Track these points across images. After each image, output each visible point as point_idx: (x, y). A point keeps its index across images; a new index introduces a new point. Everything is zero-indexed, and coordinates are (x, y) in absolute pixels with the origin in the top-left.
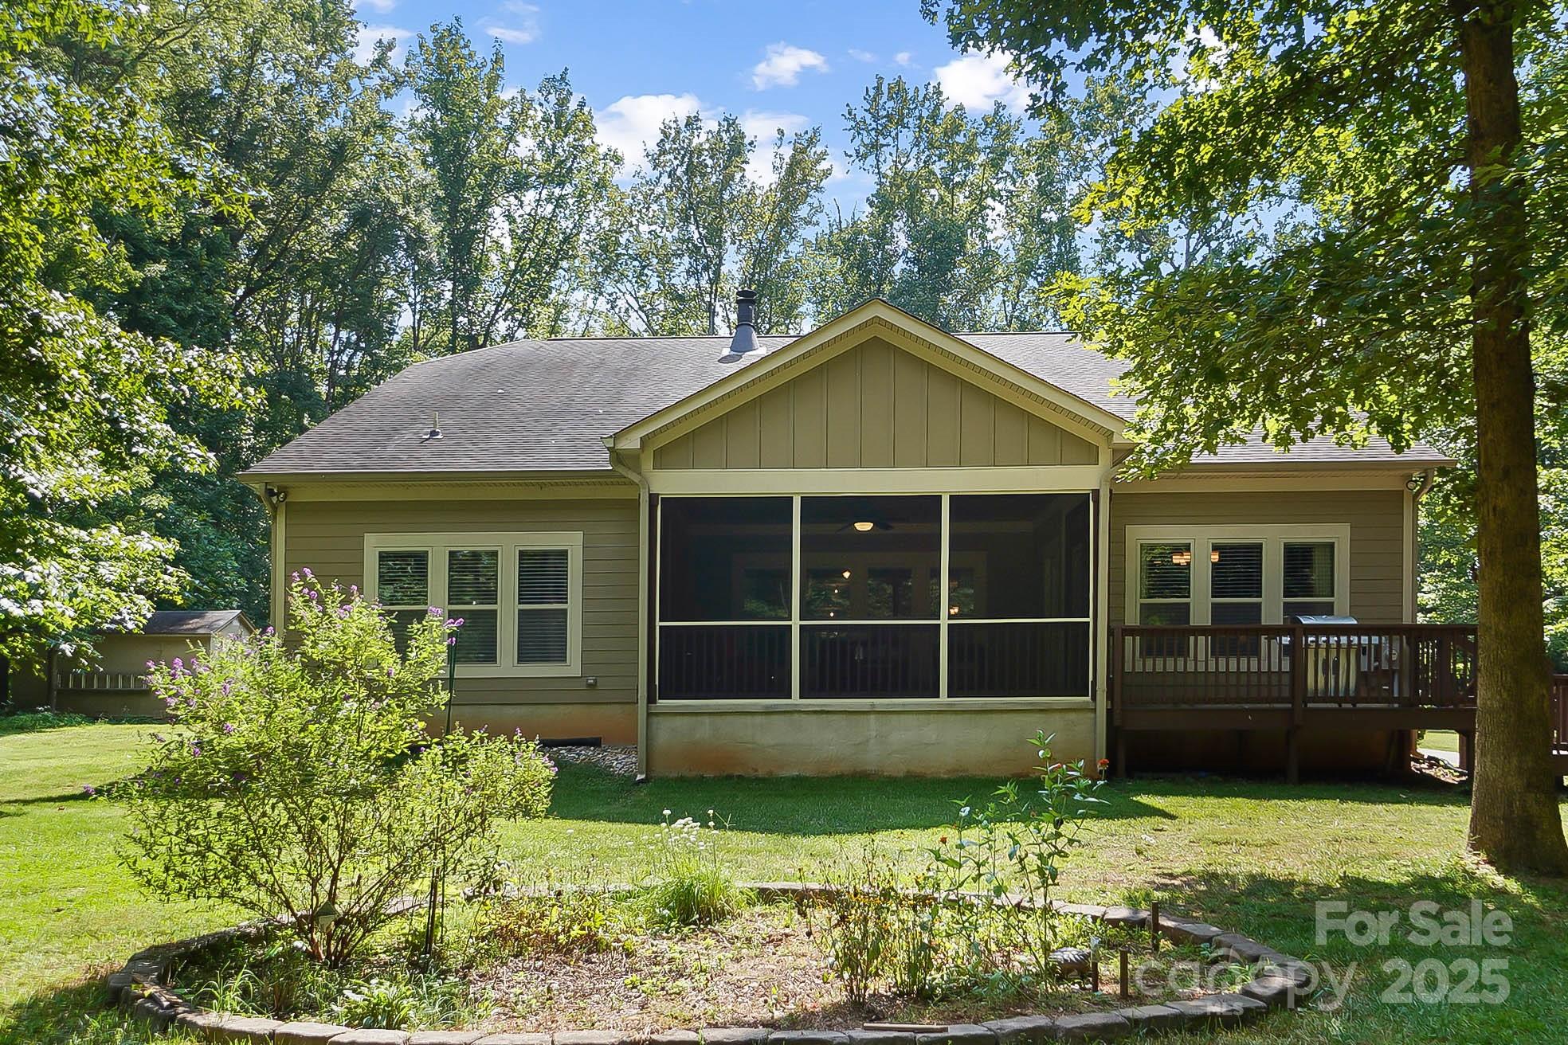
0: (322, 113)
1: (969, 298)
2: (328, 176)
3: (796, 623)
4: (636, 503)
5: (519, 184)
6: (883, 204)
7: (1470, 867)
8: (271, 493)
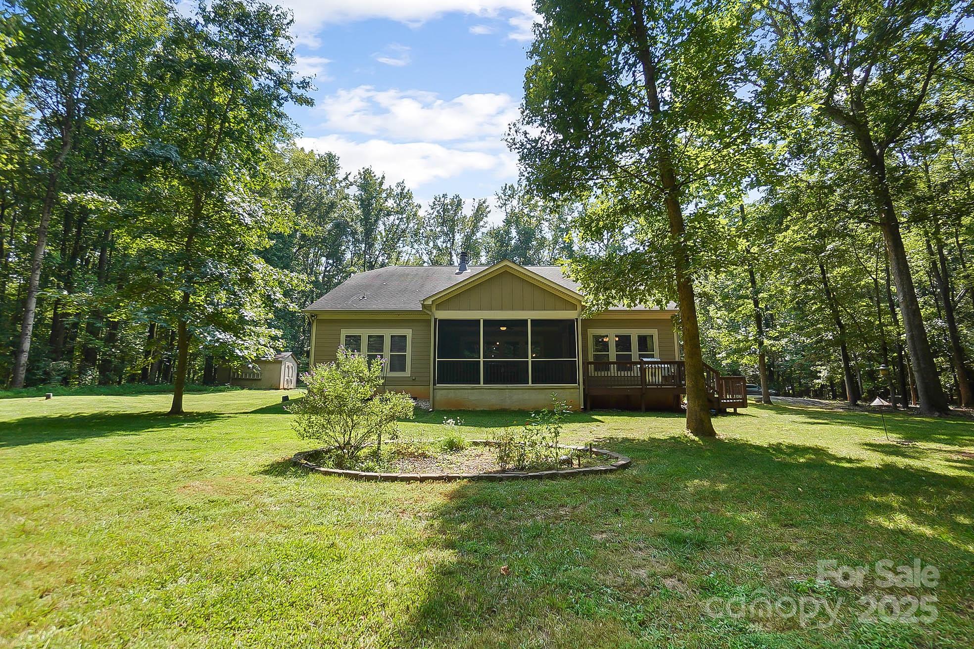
0: (327, 194)
1: (537, 251)
2: (328, 213)
3: (482, 360)
4: (430, 320)
5: (388, 214)
6: (508, 222)
7: (686, 434)
8: (312, 316)
